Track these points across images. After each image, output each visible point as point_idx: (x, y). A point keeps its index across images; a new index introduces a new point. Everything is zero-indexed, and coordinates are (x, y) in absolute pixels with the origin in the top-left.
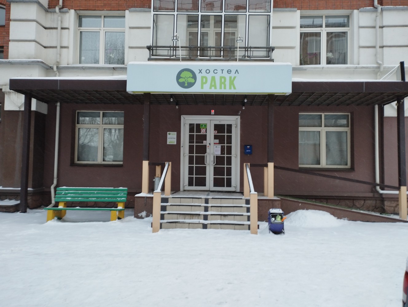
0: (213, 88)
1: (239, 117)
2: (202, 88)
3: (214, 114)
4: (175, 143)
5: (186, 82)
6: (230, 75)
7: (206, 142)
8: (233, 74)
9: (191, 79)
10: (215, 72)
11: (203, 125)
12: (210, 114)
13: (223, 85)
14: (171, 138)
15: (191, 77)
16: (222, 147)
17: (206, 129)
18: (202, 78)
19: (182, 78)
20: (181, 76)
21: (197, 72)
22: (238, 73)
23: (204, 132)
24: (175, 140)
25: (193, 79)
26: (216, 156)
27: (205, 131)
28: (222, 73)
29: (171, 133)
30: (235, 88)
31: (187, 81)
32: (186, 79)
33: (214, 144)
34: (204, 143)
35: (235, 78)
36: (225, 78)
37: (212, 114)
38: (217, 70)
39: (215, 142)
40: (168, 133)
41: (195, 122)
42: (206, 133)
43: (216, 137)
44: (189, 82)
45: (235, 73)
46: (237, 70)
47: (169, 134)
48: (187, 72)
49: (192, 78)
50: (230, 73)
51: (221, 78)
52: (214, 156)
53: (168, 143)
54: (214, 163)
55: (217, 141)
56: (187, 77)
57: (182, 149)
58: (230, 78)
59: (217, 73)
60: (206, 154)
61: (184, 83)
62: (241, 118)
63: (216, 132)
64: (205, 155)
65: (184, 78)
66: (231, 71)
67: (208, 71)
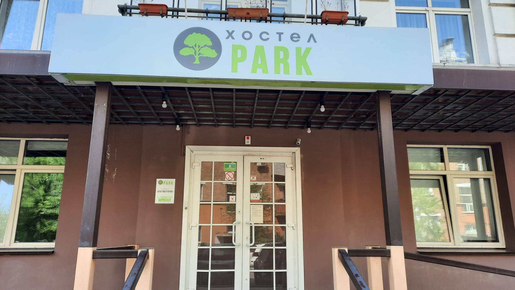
0: (259, 70)
1: (297, 150)
2: (235, 70)
3: (250, 143)
4: (172, 202)
5: (197, 57)
6: (297, 44)
7: (234, 199)
8: (303, 43)
9: (210, 49)
10: (264, 36)
11: (228, 165)
12: (243, 144)
13: (282, 65)
14: (164, 192)
15: (209, 47)
16: (265, 207)
17: (236, 172)
18: (235, 48)
19: (187, 46)
20: (186, 42)
21: (222, 36)
22: (315, 41)
23: (230, 179)
24: (173, 195)
25: (214, 50)
26: (255, 227)
27: (232, 176)
28: (280, 40)
29: (163, 180)
30: (309, 72)
31: (199, 54)
32: (197, 49)
33: (251, 201)
34: (230, 199)
35: (308, 50)
36: (286, 51)
37: (246, 143)
38: (268, 34)
39: (252, 199)
40: (158, 180)
41: (214, 159)
42: (235, 180)
43: (254, 189)
44: (205, 56)
45: (309, 41)
46: (312, 36)
47: (161, 183)
48: (199, 34)
49: (212, 47)
50: (298, 40)
51: (277, 49)
52: (251, 227)
53: (157, 201)
54: (251, 242)
55: (257, 196)
56: (199, 46)
57: (185, 213)
58: (298, 50)
59: (268, 39)
60: (235, 222)
61: (191, 58)
62: (302, 152)
63: (255, 179)
64: (233, 225)
65: (192, 47)
66: (299, 37)
67: (247, 35)
